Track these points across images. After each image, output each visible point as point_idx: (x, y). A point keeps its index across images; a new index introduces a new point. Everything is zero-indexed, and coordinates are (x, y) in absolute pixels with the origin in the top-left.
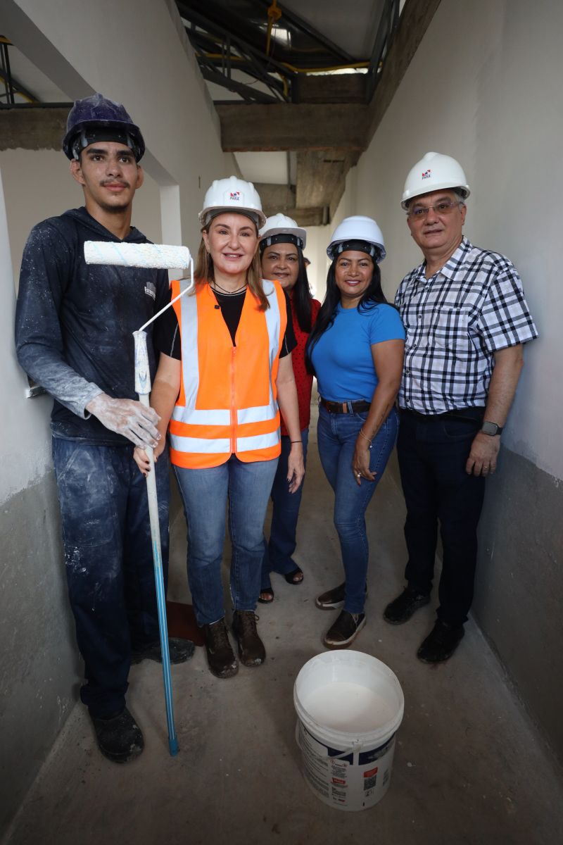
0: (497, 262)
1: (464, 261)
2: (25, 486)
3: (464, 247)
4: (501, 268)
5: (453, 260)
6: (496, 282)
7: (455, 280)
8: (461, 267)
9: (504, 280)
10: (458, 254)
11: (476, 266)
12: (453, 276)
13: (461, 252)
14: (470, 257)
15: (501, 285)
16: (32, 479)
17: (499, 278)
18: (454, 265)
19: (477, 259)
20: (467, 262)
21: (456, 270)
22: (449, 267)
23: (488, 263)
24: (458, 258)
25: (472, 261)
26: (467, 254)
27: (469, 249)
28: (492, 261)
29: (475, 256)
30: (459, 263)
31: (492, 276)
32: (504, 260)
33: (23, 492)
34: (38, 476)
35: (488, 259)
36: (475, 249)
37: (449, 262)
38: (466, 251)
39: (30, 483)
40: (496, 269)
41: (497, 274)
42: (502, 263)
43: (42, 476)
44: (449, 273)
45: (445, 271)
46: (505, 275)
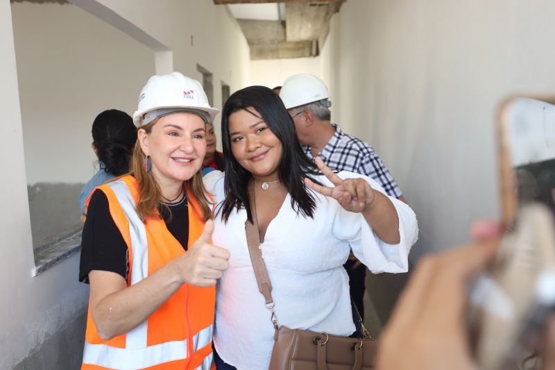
0: (361, 149)
1: (338, 146)
2: (26, 355)
3: (337, 135)
4: (364, 154)
5: (330, 145)
6: (362, 165)
7: (331, 160)
8: (335, 150)
9: (367, 162)
10: (333, 141)
11: (346, 151)
12: (330, 157)
13: (336, 139)
14: (342, 143)
15: (366, 166)
16: (33, 348)
17: (364, 162)
18: (331, 149)
19: (347, 144)
20: (339, 147)
21: (332, 152)
22: (327, 150)
23: (355, 150)
24: (333, 144)
25: (344, 146)
26: (340, 141)
27: (341, 137)
28: (358, 149)
29: (345, 142)
30: (334, 147)
31: (359, 160)
32: (366, 148)
33: (25, 361)
34: (38, 344)
35: (355, 146)
36: (346, 137)
37: (327, 147)
38: (339, 138)
39: (32, 351)
40: (361, 155)
41: (362, 159)
42: (365, 151)
43: (42, 343)
44: (327, 154)
45: (324, 152)
46: (367, 159)
